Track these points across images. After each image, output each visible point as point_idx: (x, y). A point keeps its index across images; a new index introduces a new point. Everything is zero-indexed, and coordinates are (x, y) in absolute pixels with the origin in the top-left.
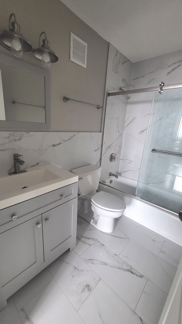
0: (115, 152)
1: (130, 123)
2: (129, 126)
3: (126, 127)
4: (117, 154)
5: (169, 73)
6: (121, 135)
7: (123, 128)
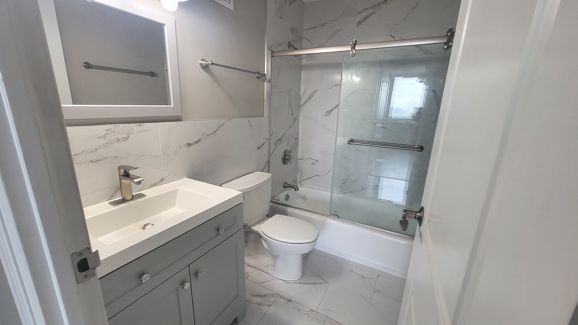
0: (289, 149)
1: (310, 98)
2: (307, 103)
3: (302, 105)
4: (293, 151)
5: (360, 23)
6: (296, 119)
7: (299, 107)
